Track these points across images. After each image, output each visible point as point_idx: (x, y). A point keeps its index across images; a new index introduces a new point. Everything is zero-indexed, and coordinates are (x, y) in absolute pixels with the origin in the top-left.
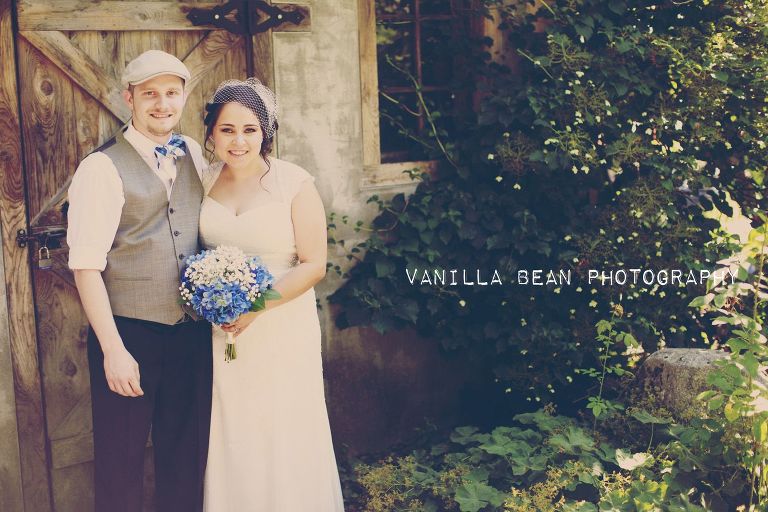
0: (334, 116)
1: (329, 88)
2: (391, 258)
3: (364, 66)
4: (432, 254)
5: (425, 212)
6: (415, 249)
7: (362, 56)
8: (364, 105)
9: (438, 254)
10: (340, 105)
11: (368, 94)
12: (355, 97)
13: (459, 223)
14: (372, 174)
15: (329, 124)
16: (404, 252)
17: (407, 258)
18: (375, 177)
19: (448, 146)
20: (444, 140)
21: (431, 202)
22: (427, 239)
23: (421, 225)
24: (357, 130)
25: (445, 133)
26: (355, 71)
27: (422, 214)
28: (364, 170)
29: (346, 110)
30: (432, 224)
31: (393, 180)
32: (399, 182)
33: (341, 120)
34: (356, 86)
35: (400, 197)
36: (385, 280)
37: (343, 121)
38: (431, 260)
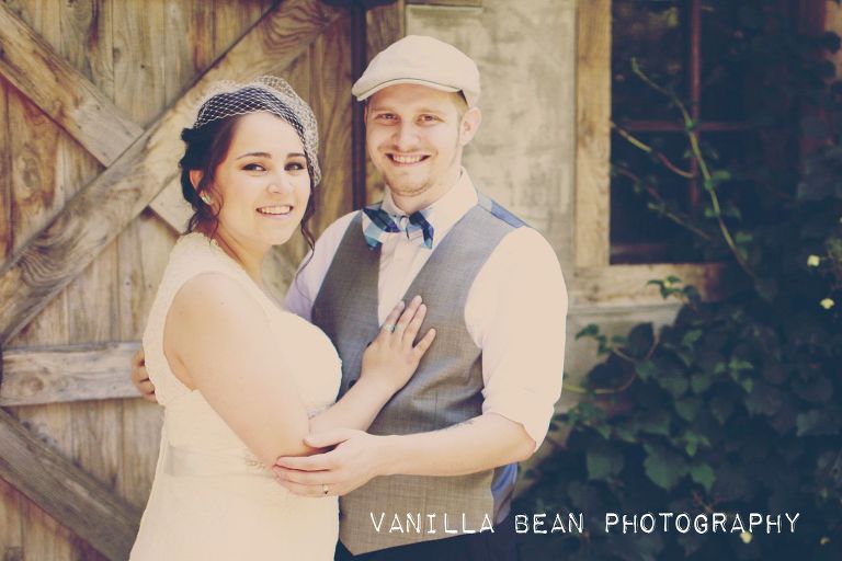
0: (522, 168)
1: (514, 117)
2: (616, 445)
3: (584, 78)
4: (692, 441)
5: (687, 361)
6: (663, 430)
7: (581, 59)
8: (582, 152)
9: (706, 441)
10: (534, 150)
11: (590, 131)
12: (565, 136)
13: (748, 385)
14: (590, 284)
15: (511, 186)
16: (642, 435)
17: (647, 448)
18: (596, 289)
19: (742, 237)
20: (733, 226)
21: (700, 343)
22: (686, 412)
23: (677, 385)
24: (565, 199)
25: (736, 213)
26: (566, 88)
27: (681, 364)
28: (576, 275)
29: (545, 160)
30: (699, 384)
31: (632, 297)
32: (644, 301)
33: (533, 178)
34: (566, 114)
35: (644, 330)
36: (600, 485)
37: (537, 181)
38: (691, 451)
